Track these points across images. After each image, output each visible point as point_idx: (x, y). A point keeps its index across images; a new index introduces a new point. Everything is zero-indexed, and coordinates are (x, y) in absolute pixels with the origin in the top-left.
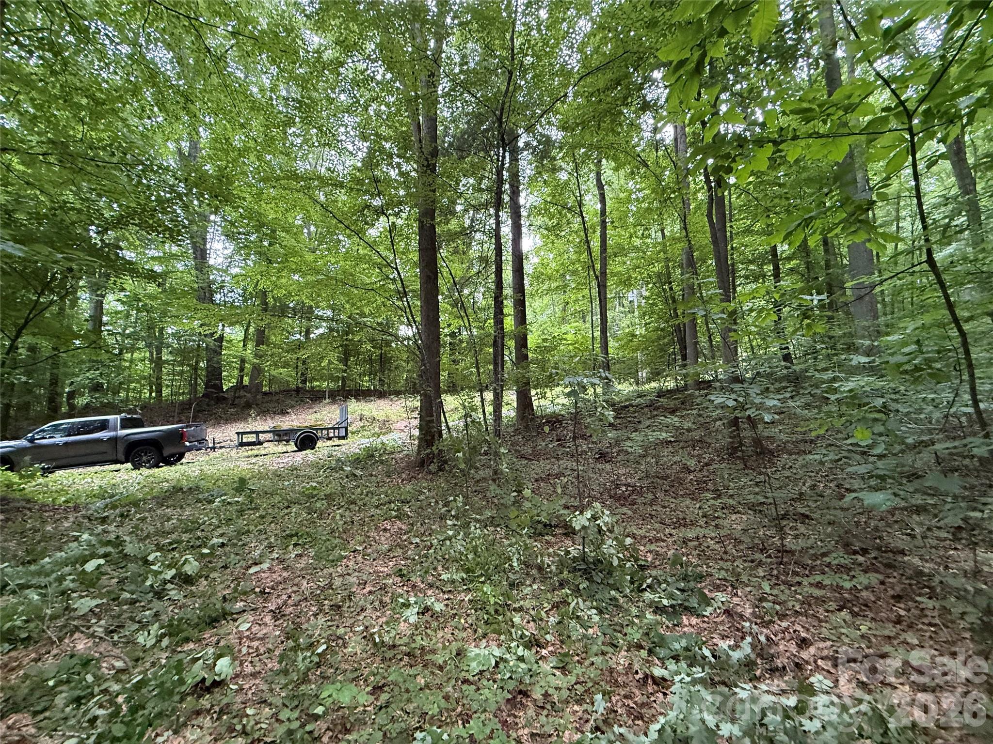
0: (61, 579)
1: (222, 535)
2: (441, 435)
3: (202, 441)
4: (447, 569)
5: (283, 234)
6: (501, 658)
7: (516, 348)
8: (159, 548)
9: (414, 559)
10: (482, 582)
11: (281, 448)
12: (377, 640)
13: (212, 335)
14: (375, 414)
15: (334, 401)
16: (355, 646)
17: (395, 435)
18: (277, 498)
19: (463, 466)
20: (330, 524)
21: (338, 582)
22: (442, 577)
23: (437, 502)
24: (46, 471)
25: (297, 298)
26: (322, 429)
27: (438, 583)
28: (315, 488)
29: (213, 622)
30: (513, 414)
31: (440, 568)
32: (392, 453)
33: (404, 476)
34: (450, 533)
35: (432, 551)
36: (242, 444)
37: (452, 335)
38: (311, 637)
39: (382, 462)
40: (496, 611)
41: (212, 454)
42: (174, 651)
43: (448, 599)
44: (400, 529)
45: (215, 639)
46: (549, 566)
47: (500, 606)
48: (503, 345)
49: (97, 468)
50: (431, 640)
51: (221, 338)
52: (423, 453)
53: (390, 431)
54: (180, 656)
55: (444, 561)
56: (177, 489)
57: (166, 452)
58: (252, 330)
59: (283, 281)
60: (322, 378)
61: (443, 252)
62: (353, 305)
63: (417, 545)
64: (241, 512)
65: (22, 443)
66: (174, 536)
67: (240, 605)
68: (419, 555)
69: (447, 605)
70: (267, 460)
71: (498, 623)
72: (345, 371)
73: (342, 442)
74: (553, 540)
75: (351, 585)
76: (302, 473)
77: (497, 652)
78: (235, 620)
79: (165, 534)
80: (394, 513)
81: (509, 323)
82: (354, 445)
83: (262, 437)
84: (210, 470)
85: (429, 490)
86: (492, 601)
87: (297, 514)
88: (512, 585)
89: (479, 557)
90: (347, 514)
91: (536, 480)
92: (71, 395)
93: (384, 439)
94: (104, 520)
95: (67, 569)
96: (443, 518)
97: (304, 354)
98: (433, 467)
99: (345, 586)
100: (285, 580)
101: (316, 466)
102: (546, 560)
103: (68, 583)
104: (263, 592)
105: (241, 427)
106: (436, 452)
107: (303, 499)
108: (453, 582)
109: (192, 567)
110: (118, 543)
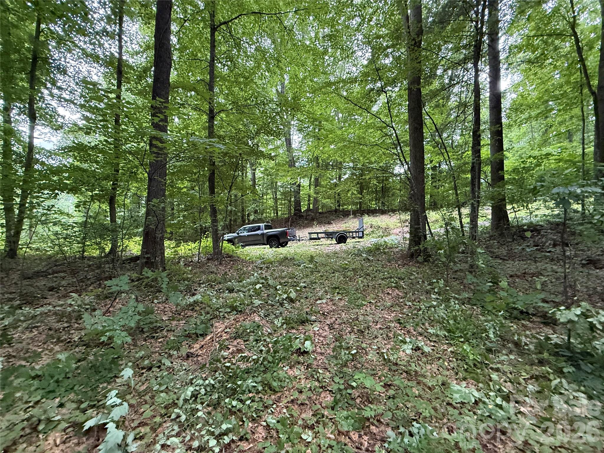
0: (249, 290)
1: (305, 282)
2: (425, 238)
3: (294, 236)
4: (433, 326)
5: (325, 123)
6: (480, 400)
7: (492, 172)
8: (281, 284)
9: (408, 315)
10: (462, 342)
11: (329, 242)
12: (386, 357)
13: (295, 183)
14: (380, 224)
15: (355, 217)
16: (372, 356)
17: (393, 237)
18: (328, 268)
19: (444, 259)
20: (355, 285)
21: (361, 318)
22: (429, 331)
23: (423, 282)
24: (244, 246)
25: (333, 158)
26: (349, 232)
27: (426, 334)
28: (347, 264)
29: (303, 322)
30: (488, 224)
31: (427, 324)
32: (391, 248)
33: (399, 263)
34: (435, 303)
35: (421, 312)
36: (311, 239)
37: (434, 168)
38: (348, 343)
39: (385, 253)
40: (475, 365)
41: (299, 243)
42: (288, 331)
43: (434, 346)
44: (398, 295)
45: (304, 331)
46: (526, 344)
47: (478, 362)
48: (480, 171)
49: (258, 246)
50: (422, 369)
51: (299, 186)
52: (413, 249)
53: (389, 234)
54: (291, 334)
55: (430, 321)
56: (286, 258)
57: (281, 241)
58: (313, 179)
59: (326, 149)
60: (348, 204)
61: (427, 108)
62: (365, 157)
63: (410, 307)
64: (312, 272)
65: (235, 235)
66: (286, 279)
67: (313, 318)
68: (411, 313)
69: (433, 350)
70: (322, 247)
71: (477, 374)
72: (361, 198)
73: (361, 240)
74: (530, 325)
75: (369, 321)
76: (340, 256)
77: (477, 394)
78: (312, 324)
79: (283, 278)
80: (393, 285)
81: (486, 152)
82: (368, 242)
83: (320, 235)
84: (298, 251)
85: (418, 273)
86: (471, 357)
87: (338, 277)
88: (489, 350)
89: (459, 324)
90: (365, 281)
91: (511, 276)
92: (249, 215)
93: (386, 239)
94: (261, 268)
95: (251, 287)
96: (428, 292)
97: (338, 190)
98: (420, 259)
99: (366, 322)
100: (334, 311)
101: (347, 252)
102: (523, 339)
103: (251, 293)
104: (323, 314)
105: (310, 230)
106: (422, 249)
107: (341, 270)
108: (437, 336)
109: (293, 295)
110: (266, 279)
